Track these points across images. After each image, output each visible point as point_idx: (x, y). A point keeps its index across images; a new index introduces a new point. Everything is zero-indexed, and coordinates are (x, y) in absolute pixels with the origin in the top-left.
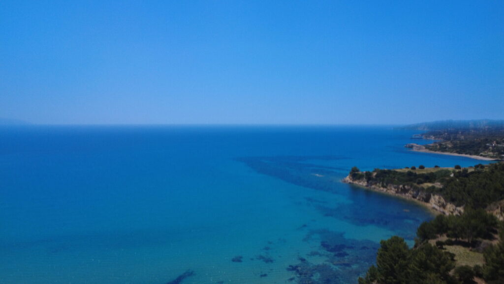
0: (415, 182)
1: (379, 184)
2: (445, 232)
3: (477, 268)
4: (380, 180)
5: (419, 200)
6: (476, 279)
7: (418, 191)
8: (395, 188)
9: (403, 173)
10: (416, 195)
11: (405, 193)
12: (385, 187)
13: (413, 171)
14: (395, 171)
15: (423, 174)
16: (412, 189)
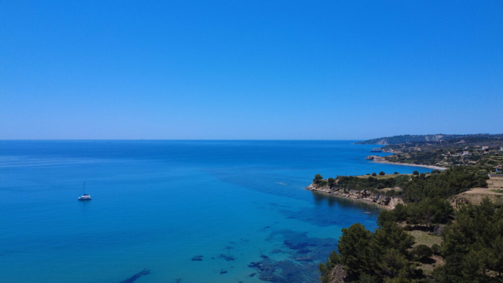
0: (376, 187)
1: (342, 190)
2: (404, 219)
3: (435, 246)
4: (343, 187)
5: (379, 203)
6: (434, 257)
7: (379, 195)
8: (357, 193)
9: (364, 179)
10: (377, 199)
11: (366, 197)
12: (347, 193)
13: (374, 177)
14: (356, 178)
15: (383, 179)
16: (373, 194)
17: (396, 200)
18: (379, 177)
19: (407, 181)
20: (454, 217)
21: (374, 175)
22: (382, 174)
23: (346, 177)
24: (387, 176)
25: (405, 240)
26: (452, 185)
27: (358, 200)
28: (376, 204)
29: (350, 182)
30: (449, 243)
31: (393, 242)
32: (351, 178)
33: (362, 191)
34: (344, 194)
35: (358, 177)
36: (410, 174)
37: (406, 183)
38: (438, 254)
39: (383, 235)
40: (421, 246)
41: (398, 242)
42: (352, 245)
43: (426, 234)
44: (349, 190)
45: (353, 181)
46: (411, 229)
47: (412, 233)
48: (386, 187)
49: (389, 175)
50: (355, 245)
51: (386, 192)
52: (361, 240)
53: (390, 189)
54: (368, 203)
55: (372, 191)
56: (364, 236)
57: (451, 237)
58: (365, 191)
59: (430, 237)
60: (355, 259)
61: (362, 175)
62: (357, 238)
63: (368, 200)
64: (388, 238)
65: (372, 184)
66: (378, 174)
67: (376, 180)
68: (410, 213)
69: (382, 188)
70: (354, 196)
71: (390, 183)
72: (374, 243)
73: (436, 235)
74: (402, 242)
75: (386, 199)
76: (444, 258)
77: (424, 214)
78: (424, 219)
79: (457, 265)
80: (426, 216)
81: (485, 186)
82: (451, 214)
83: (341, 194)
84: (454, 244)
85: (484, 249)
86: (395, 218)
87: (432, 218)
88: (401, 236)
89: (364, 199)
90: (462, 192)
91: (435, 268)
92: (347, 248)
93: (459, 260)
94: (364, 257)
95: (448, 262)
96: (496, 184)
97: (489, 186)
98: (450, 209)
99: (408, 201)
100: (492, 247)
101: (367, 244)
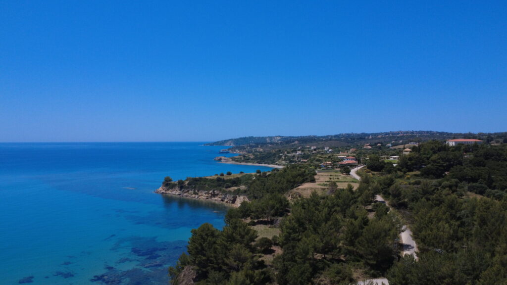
0: (223, 187)
1: (191, 192)
2: (249, 216)
3: (275, 237)
4: (192, 188)
5: (227, 202)
6: (274, 248)
7: (226, 194)
8: (206, 194)
9: (213, 180)
10: (224, 198)
11: (214, 197)
12: (197, 194)
13: (222, 177)
14: (205, 178)
15: (230, 179)
16: (221, 193)
17: (242, 197)
18: (226, 177)
19: (251, 179)
20: (290, 210)
21: (222, 175)
22: (229, 174)
23: (196, 179)
24: (233, 176)
25: (249, 235)
26: (288, 181)
27: (207, 200)
28: (224, 203)
29: (199, 183)
30: (285, 233)
31: (238, 237)
32: (200, 179)
33: (211, 192)
34: (193, 196)
35: (209, 178)
36: (253, 173)
37: (250, 181)
38: (276, 244)
39: (230, 232)
40: (263, 239)
41: (243, 237)
42: (201, 245)
43: (267, 227)
44: (198, 191)
45: (202, 182)
46: (254, 224)
47: (255, 228)
48: (232, 186)
49: (235, 175)
50: (204, 245)
51: (232, 191)
52: (210, 238)
53: (236, 188)
54: (217, 202)
55: (220, 190)
56: (213, 235)
57: (287, 228)
58: (213, 191)
59: (271, 230)
60: (204, 258)
61: (211, 176)
62: (206, 237)
63: (216, 200)
64: (234, 235)
65: (220, 183)
66: (225, 174)
67: (224, 180)
68: (253, 209)
69: (230, 187)
70: (203, 196)
71: (236, 182)
72: (221, 240)
73: (275, 227)
74: (247, 237)
75: (233, 197)
76: (282, 247)
77: (265, 209)
78: (265, 214)
79: (292, 253)
80: (268, 211)
81: (313, 181)
82: (288, 208)
83: (190, 195)
84: (290, 234)
85: (313, 235)
86: (241, 215)
87: (272, 212)
88: (246, 231)
89: (213, 198)
90: (296, 187)
91: (275, 257)
92: (196, 248)
93: (294, 247)
94: (213, 255)
95: (285, 251)
96: (322, 179)
97: (316, 180)
98: (286, 203)
99: (252, 198)
100: (318, 233)
101: (215, 243)
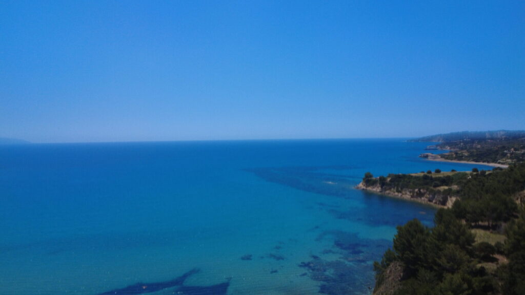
0: (431, 186)
4: (395, 185)
5: (435, 203)
8: (410, 192)
9: (418, 177)
10: (432, 198)
12: (400, 192)
15: (439, 177)
16: (428, 192)
18: (434, 175)
19: (466, 178)
21: (429, 172)
23: (399, 175)
24: (443, 174)
25: (465, 236)
26: (516, 181)
27: (412, 199)
29: (403, 180)
30: (513, 240)
32: (404, 176)
33: (416, 190)
34: (396, 194)
35: (413, 175)
36: (468, 172)
37: (464, 181)
38: (501, 253)
39: (442, 231)
40: (482, 244)
41: (457, 237)
42: (408, 241)
43: (488, 233)
44: (402, 189)
45: (406, 179)
46: (471, 227)
48: (443, 185)
49: (446, 173)
50: (412, 241)
51: (442, 190)
52: (418, 235)
53: (446, 188)
54: (423, 202)
55: (427, 189)
57: (515, 233)
58: (419, 190)
59: (492, 236)
60: (412, 255)
61: (416, 173)
62: (414, 233)
64: (447, 234)
65: (427, 181)
66: (433, 172)
67: (431, 178)
68: (470, 209)
69: (438, 186)
70: (407, 196)
71: (446, 181)
72: (432, 239)
73: (499, 233)
74: (463, 238)
80: (488, 214)
86: (454, 216)
87: (494, 215)
88: (461, 231)
94: (422, 253)
95: (512, 261)
98: (514, 207)
101: (424, 241)
